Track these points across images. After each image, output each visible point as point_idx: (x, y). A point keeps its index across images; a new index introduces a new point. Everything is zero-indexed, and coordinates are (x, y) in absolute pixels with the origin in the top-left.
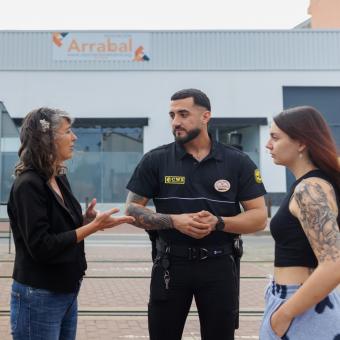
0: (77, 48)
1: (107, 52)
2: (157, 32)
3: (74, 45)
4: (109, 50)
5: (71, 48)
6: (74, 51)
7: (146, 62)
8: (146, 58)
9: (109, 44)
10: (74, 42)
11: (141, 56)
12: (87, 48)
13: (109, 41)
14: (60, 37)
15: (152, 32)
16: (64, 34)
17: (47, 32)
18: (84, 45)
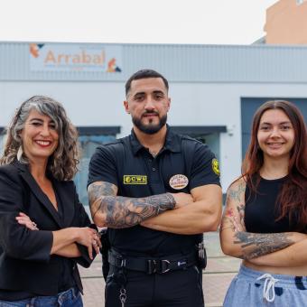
0: (53, 59)
1: (81, 64)
2: (129, 45)
3: (50, 57)
4: (84, 61)
5: (48, 59)
6: (51, 62)
7: (118, 73)
8: (118, 70)
9: (84, 56)
10: (50, 53)
11: (114, 67)
12: (63, 59)
13: (83, 52)
14: (36, 48)
15: (124, 45)
16: (41, 46)
17: (24, 43)
18: (60, 57)
